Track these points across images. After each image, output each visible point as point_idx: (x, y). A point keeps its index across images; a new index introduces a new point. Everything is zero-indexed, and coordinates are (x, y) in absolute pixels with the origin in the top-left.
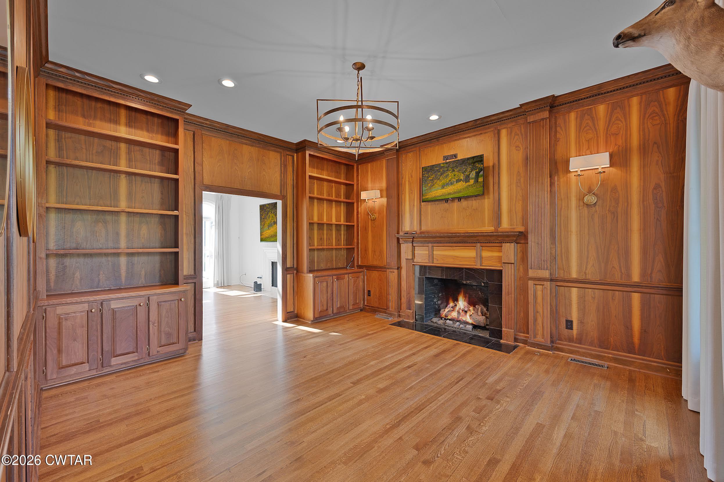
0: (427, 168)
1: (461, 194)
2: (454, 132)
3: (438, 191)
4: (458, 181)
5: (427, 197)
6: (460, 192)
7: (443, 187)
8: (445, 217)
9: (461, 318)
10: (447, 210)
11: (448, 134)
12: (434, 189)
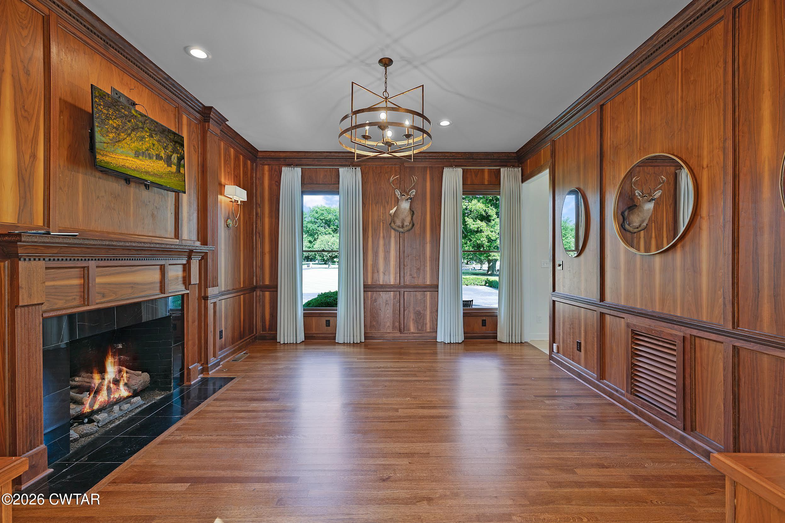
0: (105, 96)
1: (163, 180)
2: (136, 62)
3: (129, 158)
4: (159, 157)
5: (107, 159)
6: (161, 177)
7: (137, 154)
8: (114, 209)
9: (112, 396)
10: (119, 195)
11: (125, 54)
12: (122, 150)
